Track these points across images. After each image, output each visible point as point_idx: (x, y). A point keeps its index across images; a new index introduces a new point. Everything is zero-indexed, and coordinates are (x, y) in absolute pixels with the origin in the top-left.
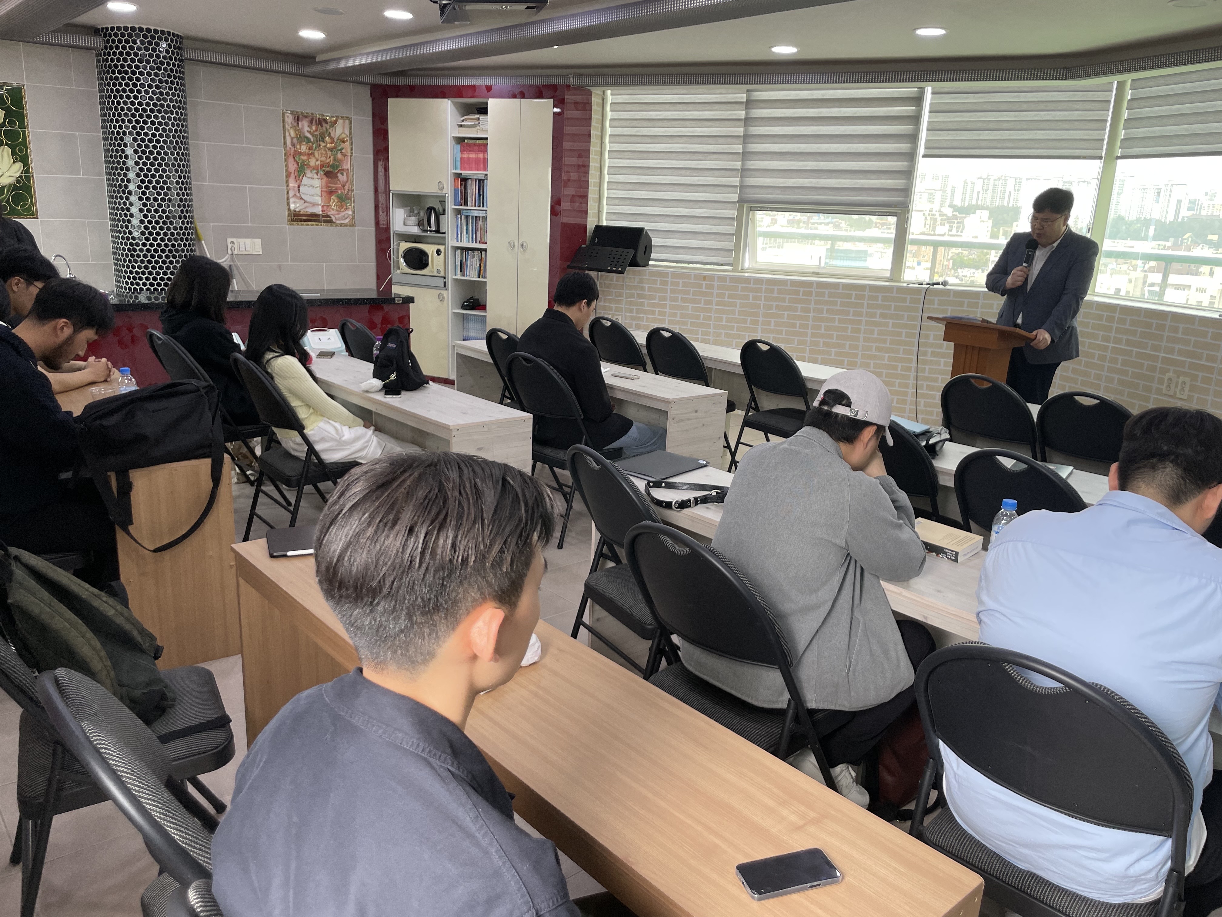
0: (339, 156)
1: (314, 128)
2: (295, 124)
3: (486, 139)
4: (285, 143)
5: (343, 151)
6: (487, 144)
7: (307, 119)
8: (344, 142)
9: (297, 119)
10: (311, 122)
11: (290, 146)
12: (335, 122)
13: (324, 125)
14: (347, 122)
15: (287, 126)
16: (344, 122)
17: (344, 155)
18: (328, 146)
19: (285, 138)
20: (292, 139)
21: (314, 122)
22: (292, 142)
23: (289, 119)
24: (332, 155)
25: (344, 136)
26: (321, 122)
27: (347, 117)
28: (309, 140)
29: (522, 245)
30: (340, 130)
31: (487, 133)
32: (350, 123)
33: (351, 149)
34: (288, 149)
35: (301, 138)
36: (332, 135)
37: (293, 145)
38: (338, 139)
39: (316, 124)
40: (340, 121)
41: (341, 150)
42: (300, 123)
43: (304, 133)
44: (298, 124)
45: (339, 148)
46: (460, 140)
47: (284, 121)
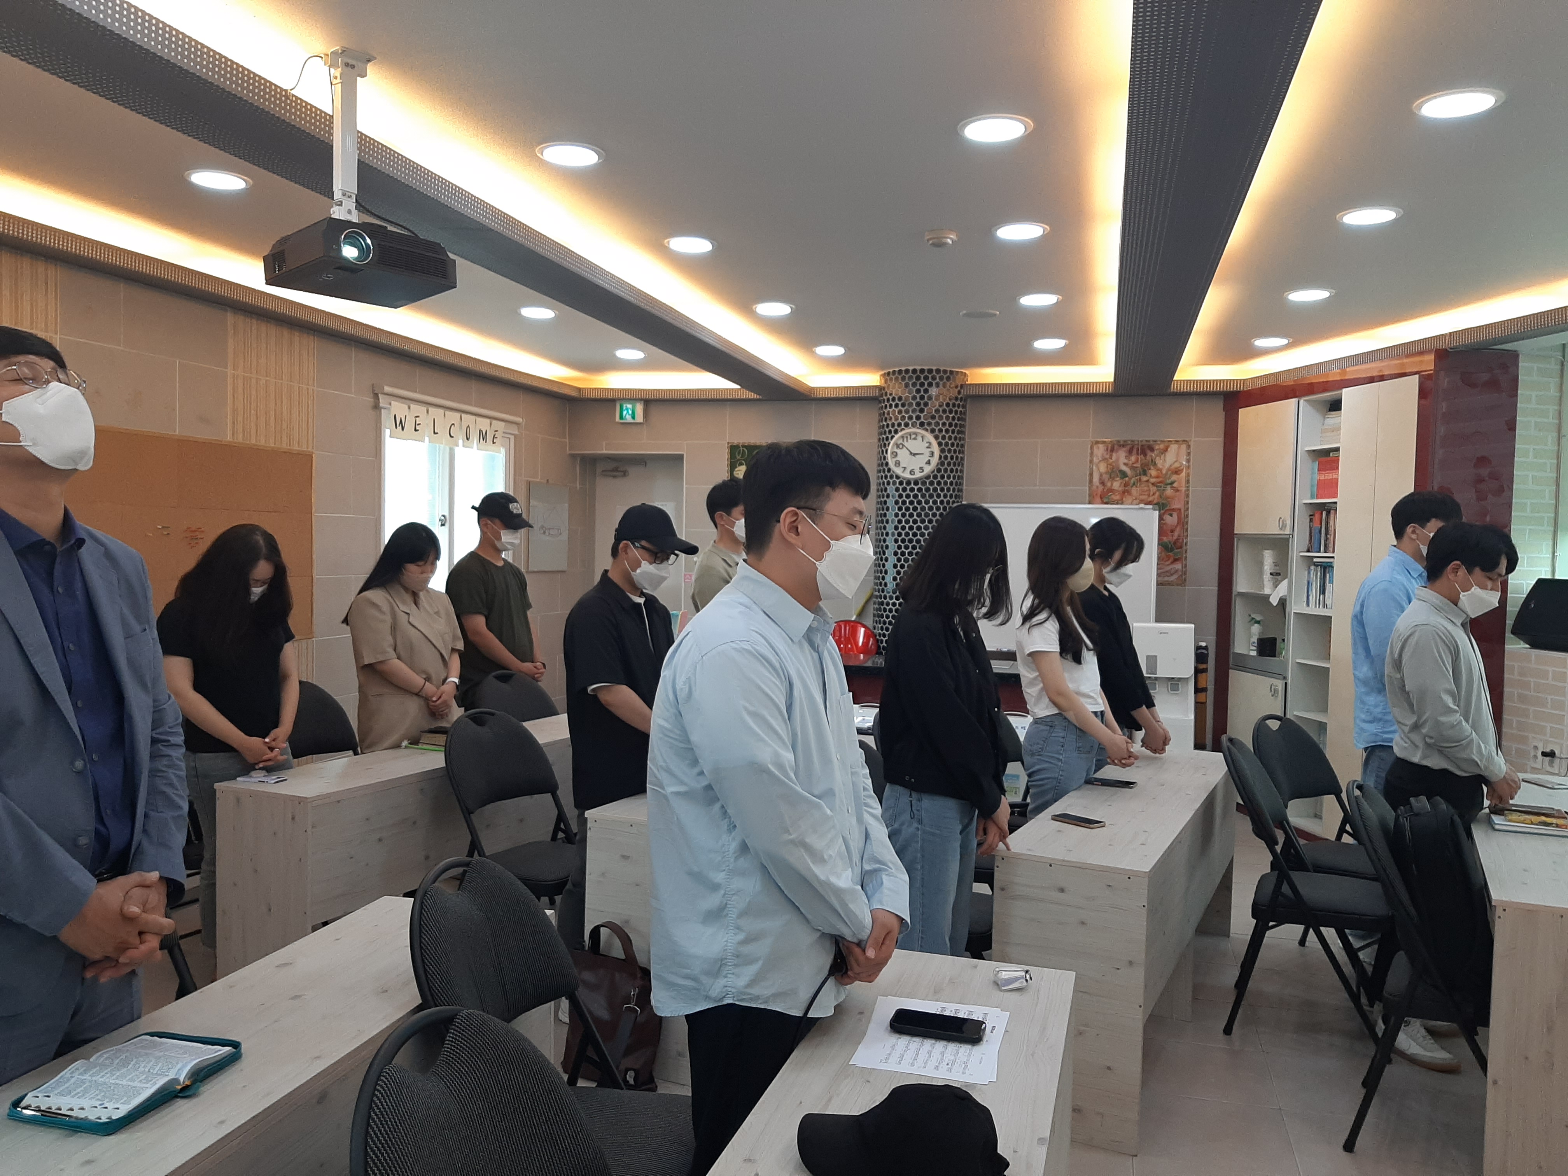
0: (1169, 491)
1: (1133, 458)
2: (1108, 456)
3: (1339, 449)
4: (1091, 481)
5: (1175, 485)
6: (1339, 457)
7: (1124, 449)
8: (1177, 472)
9: (1112, 449)
10: (1130, 452)
11: (1098, 484)
12: (1166, 450)
13: (1149, 453)
14: (1184, 447)
15: (1095, 460)
16: (1179, 448)
17: (1177, 490)
18: (1152, 480)
19: (1091, 475)
20: (1101, 475)
21: (1135, 451)
22: (1100, 479)
23: (1100, 451)
24: (1158, 490)
25: (1177, 465)
26: (1145, 449)
27: (1184, 441)
28: (1124, 474)
30: (1170, 459)
31: (1340, 442)
32: (1189, 447)
33: (1188, 482)
34: (1094, 487)
35: (1115, 472)
36: (1160, 466)
37: (1103, 483)
38: (1169, 470)
39: (1138, 454)
40: (1173, 447)
41: (1172, 483)
42: (1114, 455)
43: (1118, 467)
44: (1111, 456)
45: (1169, 481)
46: (1317, 455)
47: (1092, 454)
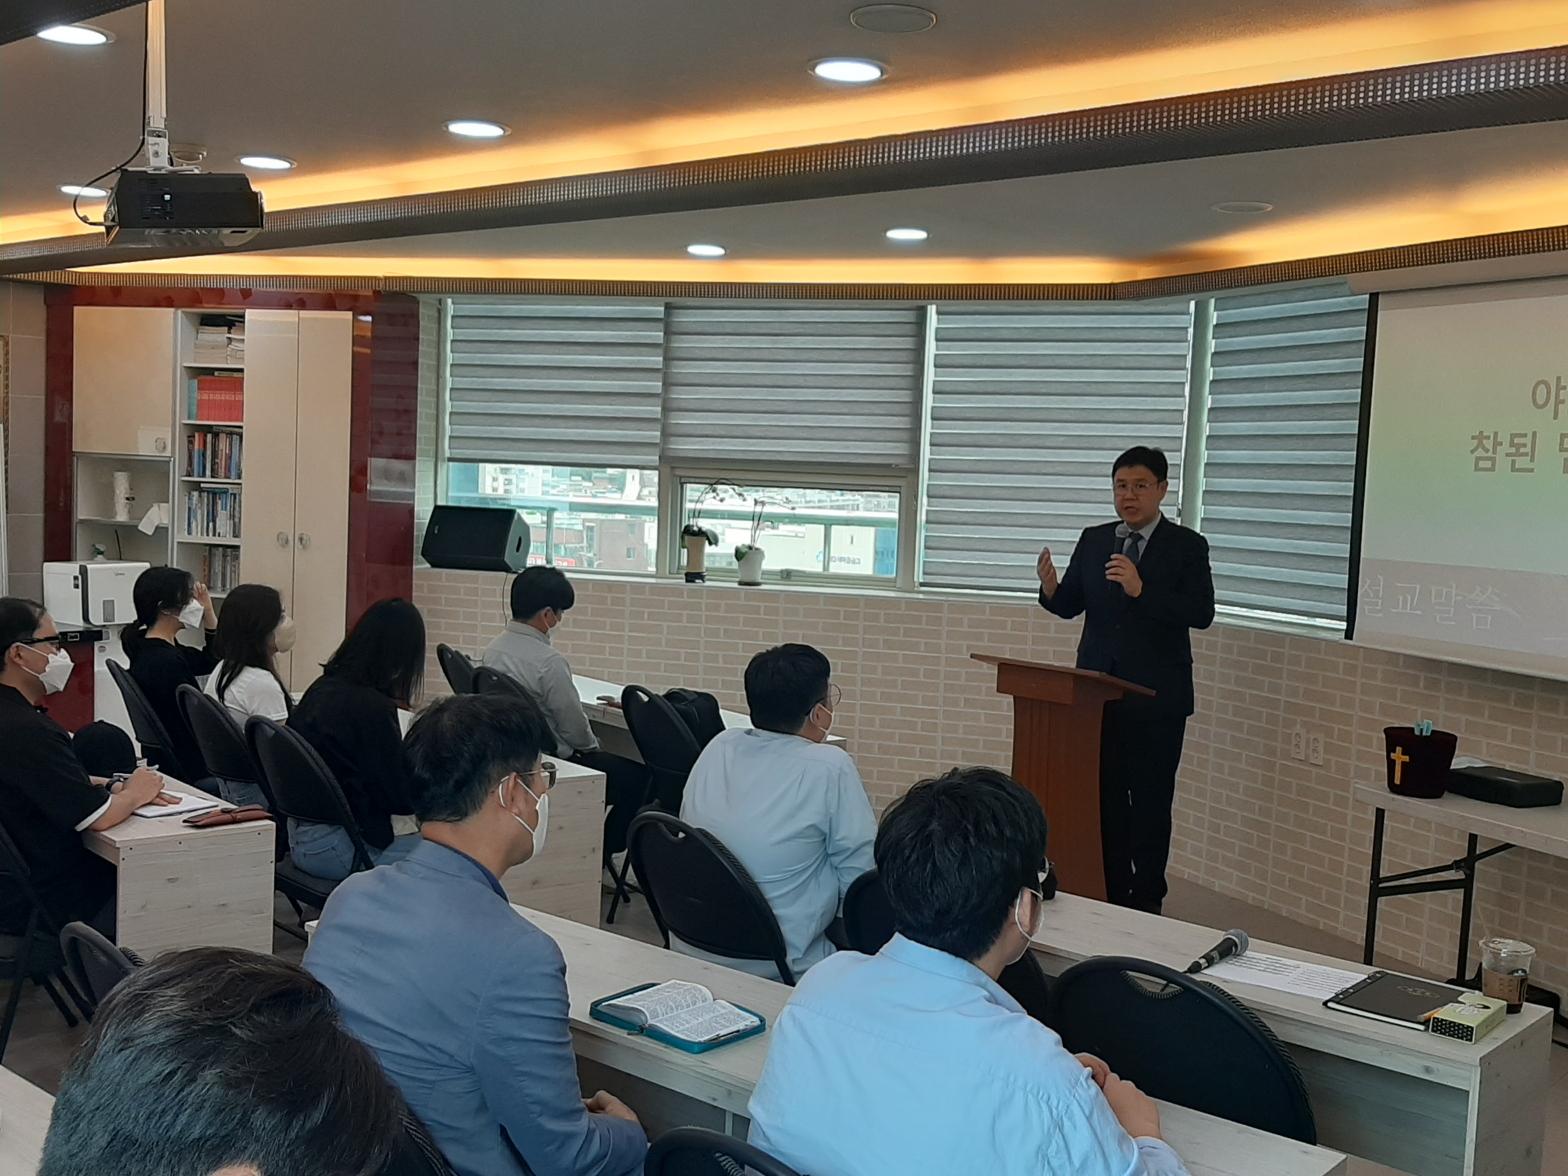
3: (241, 370)
6: (243, 378)
29: (301, 539)
31: (243, 363)
46: (197, 373)
